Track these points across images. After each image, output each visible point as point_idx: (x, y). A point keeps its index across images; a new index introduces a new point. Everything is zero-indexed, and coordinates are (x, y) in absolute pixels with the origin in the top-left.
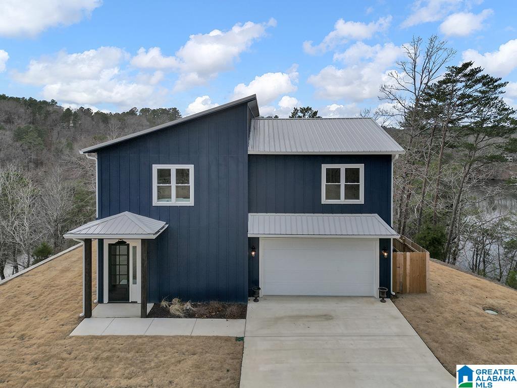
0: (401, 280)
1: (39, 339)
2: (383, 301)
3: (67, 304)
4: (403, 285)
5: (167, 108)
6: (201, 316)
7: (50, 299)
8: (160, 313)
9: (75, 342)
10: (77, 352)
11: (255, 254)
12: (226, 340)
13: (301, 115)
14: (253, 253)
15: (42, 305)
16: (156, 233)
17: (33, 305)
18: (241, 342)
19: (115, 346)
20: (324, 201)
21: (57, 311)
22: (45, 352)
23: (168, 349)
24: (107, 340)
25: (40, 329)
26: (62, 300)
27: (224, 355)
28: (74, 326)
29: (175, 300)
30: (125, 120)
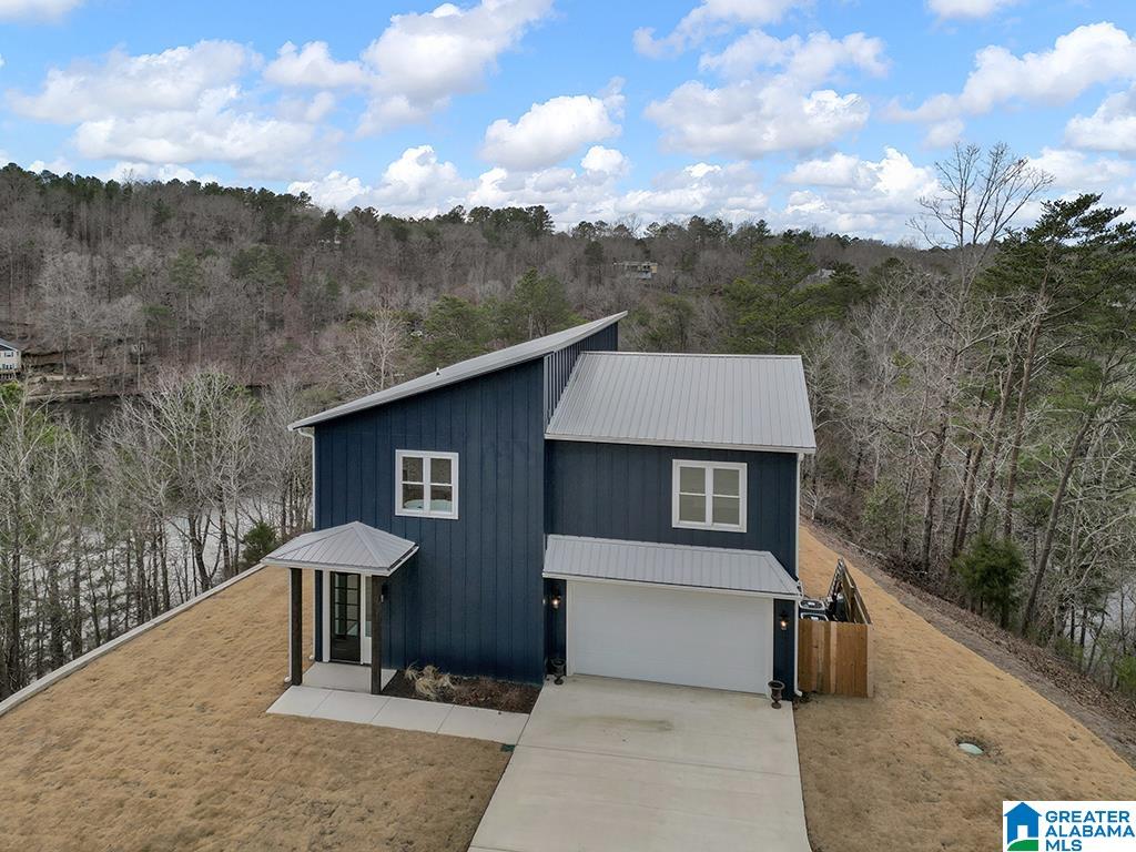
0: (820, 671)
1: (225, 713)
2: (776, 705)
3: (271, 657)
4: (824, 679)
5: (524, 206)
6: (461, 702)
7: (248, 646)
8: (401, 688)
9: (272, 724)
10: (271, 741)
11: (559, 604)
12: (486, 747)
14: (556, 602)
15: (236, 654)
16: (392, 567)
17: (225, 652)
18: (508, 753)
19: (324, 737)
20: (676, 522)
21: (255, 667)
22: (229, 735)
23: (397, 752)
24: (316, 726)
25: (228, 697)
26: (266, 648)
27: (475, 771)
28: (274, 698)
29: (429, 669)
30: (439, 234)
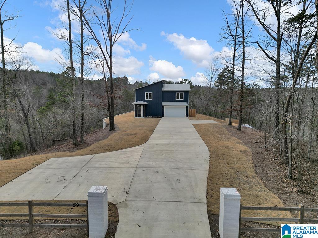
0: (191, 115)
13: (185, 82)
14: (163, 108)
20: (176, 99)
30: (100, 84)
